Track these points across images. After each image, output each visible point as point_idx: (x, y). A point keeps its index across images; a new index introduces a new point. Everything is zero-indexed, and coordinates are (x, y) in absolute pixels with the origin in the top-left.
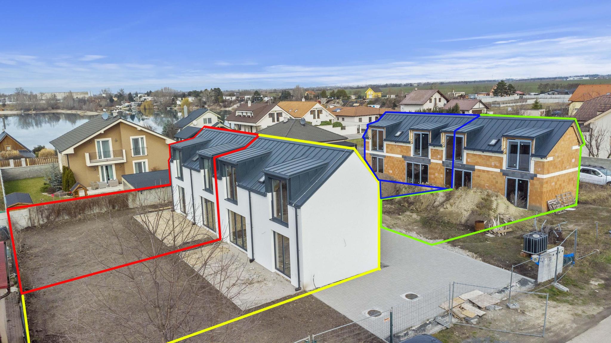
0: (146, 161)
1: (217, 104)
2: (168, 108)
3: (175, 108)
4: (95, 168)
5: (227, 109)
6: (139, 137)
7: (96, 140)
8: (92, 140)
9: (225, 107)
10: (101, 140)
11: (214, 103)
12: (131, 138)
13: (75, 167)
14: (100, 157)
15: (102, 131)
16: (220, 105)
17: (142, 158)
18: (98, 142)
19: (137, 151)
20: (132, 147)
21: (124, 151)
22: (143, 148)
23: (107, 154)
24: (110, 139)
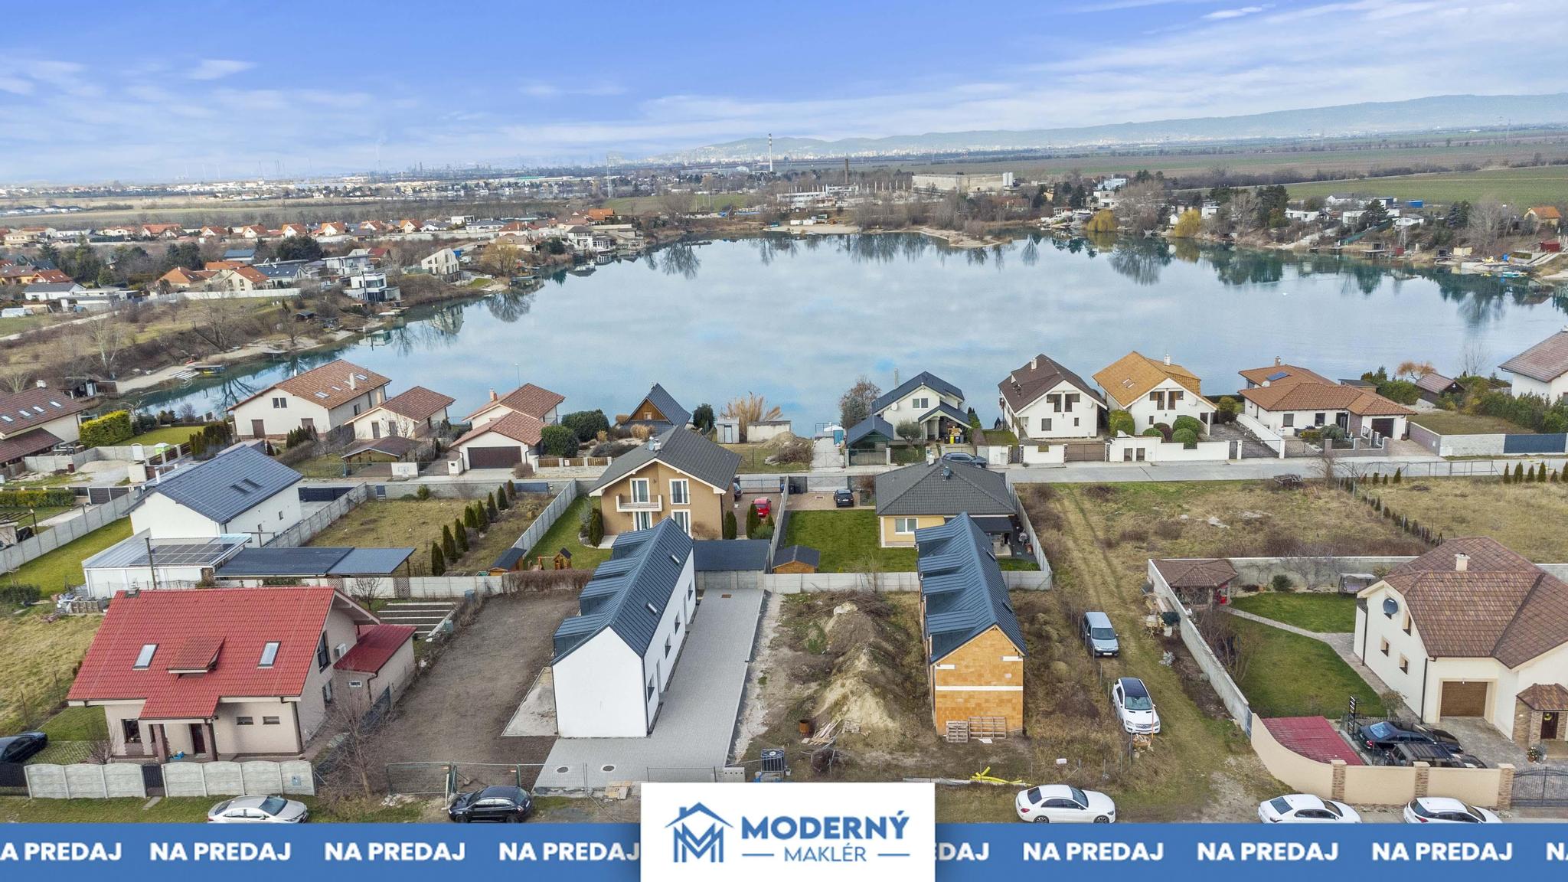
0: (689, 511)
1: (1262, 231)
2: (1148, 233)
3: (1164, 234)
4: (629, 514)
5: (1284, 247)
6: (682, 480)
7: (631, 480)
8: (626, 480)
9: (1281, 239)
10: (637, 480)
11: (1257, 228)
12: (671, 480)
13: (606, 509)
14: (635, 500)
15: (633, 472)
16: (1269, 235)
17: (683, 507)
18: (634, 482)
19: (678, 498)
20: (671, 492)
21: (660, 497)
22: (685, 495)
23: (643, 498)
24: (647, 479)
